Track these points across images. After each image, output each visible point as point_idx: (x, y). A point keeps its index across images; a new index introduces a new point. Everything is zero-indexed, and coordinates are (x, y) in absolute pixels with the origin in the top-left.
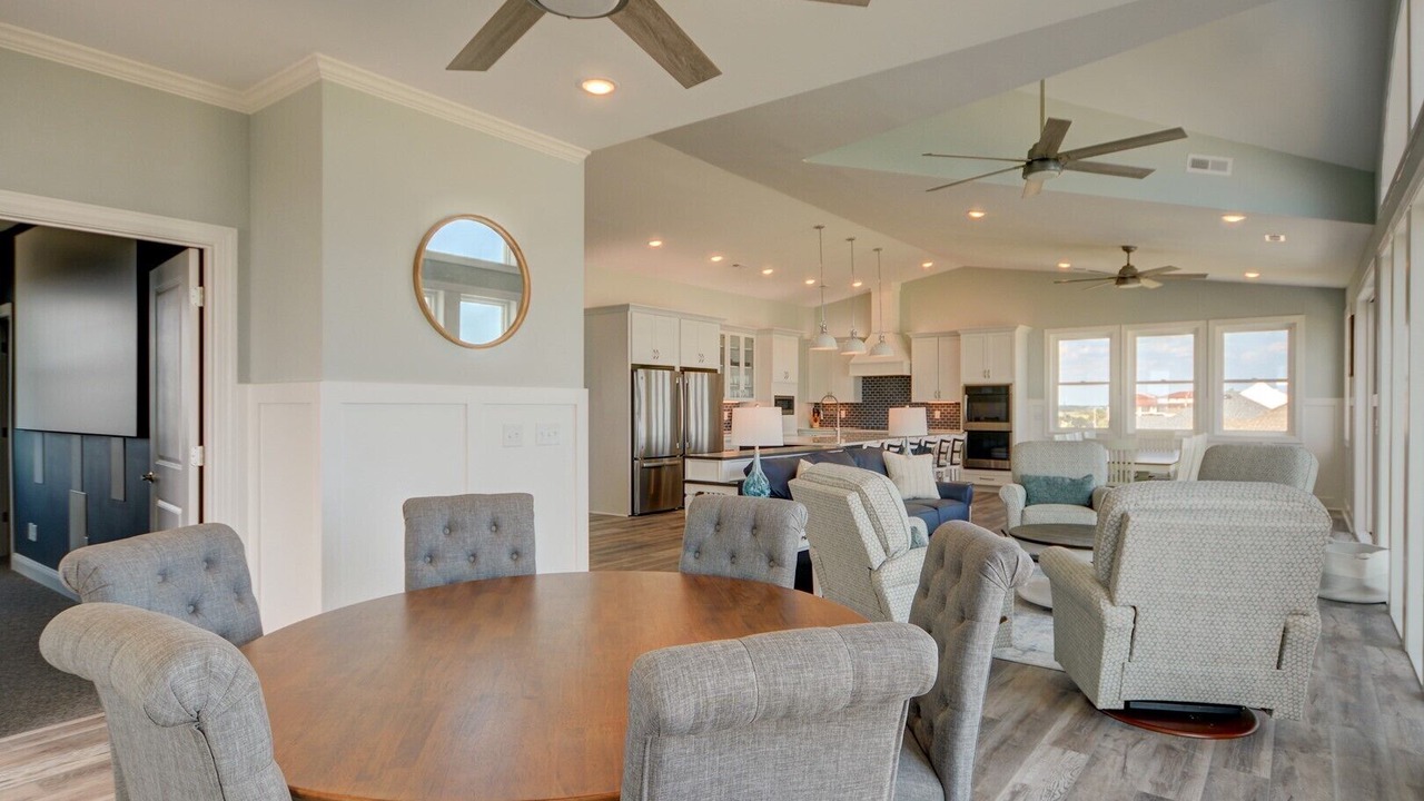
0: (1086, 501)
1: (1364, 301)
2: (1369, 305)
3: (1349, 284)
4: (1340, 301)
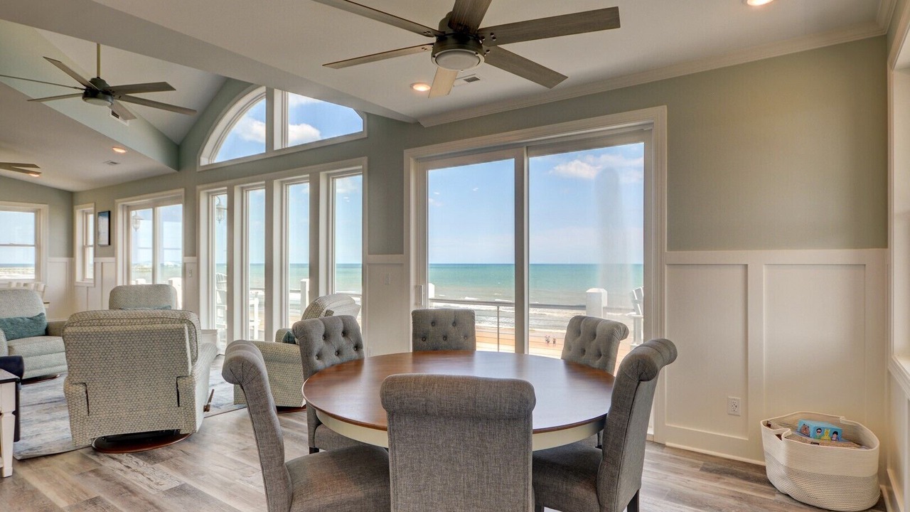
0: (43, 332)
1: (123, 205)
2: (125, 209)
3: (85, 191)
4: (69, 200)
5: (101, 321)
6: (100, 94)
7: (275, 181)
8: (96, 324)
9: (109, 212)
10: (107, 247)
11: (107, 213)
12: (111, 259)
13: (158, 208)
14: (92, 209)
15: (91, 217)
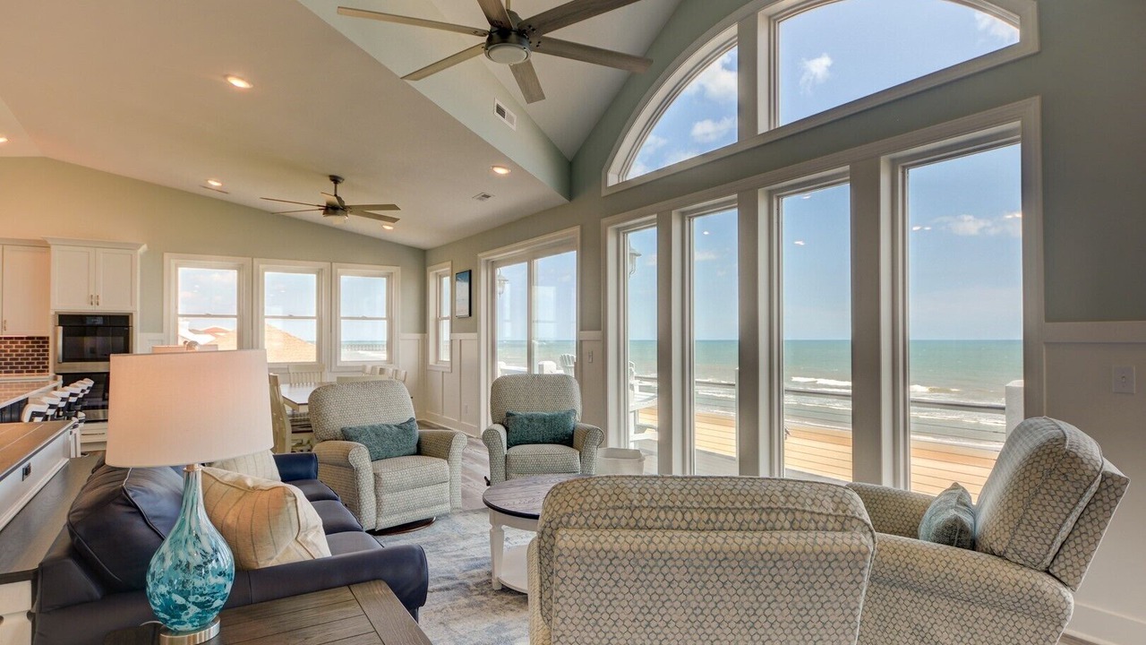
1: (487, 261)
2: (489, 264)
3: (441, 247)
4: (421, 258)
5: (637, 514)
6: (513, 36)
7: (759, 190)
8: (623, 522)
9: (470, 271)
10: (468, 319)
11: (468, 274)
12: (473, 335)
13: (535, 261)
14: (448, 269)
15: (446, 281)
